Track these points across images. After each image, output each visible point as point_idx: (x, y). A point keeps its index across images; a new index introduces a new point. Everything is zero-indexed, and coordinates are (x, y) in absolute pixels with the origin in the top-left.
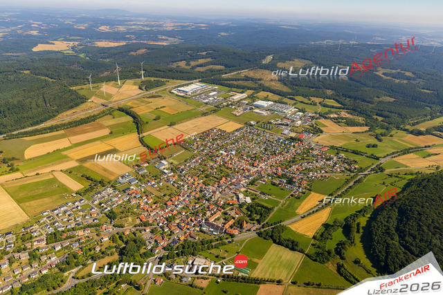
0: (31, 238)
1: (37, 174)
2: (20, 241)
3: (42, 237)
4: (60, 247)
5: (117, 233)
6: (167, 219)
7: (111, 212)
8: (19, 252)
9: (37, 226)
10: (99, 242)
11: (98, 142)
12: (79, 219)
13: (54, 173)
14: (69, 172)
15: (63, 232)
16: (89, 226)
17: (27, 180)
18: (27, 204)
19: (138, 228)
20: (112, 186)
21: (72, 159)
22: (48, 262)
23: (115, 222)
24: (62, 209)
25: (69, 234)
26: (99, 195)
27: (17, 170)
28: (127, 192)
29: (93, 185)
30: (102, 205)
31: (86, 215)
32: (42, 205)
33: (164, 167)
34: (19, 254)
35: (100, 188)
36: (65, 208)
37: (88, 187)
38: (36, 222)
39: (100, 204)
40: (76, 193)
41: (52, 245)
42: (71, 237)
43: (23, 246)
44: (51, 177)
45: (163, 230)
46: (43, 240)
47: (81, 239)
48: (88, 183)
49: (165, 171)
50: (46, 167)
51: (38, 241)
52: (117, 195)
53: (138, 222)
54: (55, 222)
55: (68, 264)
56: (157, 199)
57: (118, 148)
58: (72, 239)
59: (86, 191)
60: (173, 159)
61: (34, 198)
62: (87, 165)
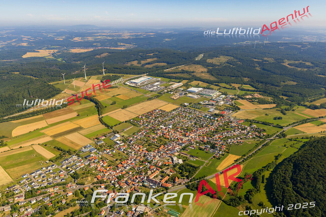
0: (13, 195)
1: (21, 147)
2: (4, 197)
3: (21, 194)
4: (35, 201)
5: (79, 190)
6: (118, 178)
7: (75, 173)
8: (3, 206)
9: (18, 186)
10: (65, 197)
11: (68, 122)
12: (50, 180)
13: (33, 146)
14: (45, 145)
15: (38, 189)
16: (58, 185)
17: (12, 152)
18: (12, 169)
19: (95, 185)
20: (77, 154)
21: (47, 136)
22: (26, 213)
23: (78, 181)
24: (38, 172)
25: (43, 191)
26: (67, 161)
27: (6, 145)
28: (88, 158)
29: (62, 154)
30: (69, 168)
31: (56, 177)
32: (23, 170)
33: (117, 139)
34: (3, 207)
35: (67, 156)
36: (40, 172)
37: (58, 156)
38: (18, 183)
39: (67, 168)
40: (49, 161)
41: (29, 199)
42: (43, 193)
43: (6, 201)
44: (31, 149)
45: (115, 186)
46: (22, 196)
47: (52, 194)
48: (58, 153)
49: (118, 142)
50: (27, 142)
51: (19, 197)
52: (80, 161)
53: (95, 180)
54: (32, 183)
55: (41, 214)
56: (110, 163)
57: (82, 126)
58: (45, 195)
59: (57, 159)
60: (124, 133)
61: (17, 165)
62: (59, 139)
